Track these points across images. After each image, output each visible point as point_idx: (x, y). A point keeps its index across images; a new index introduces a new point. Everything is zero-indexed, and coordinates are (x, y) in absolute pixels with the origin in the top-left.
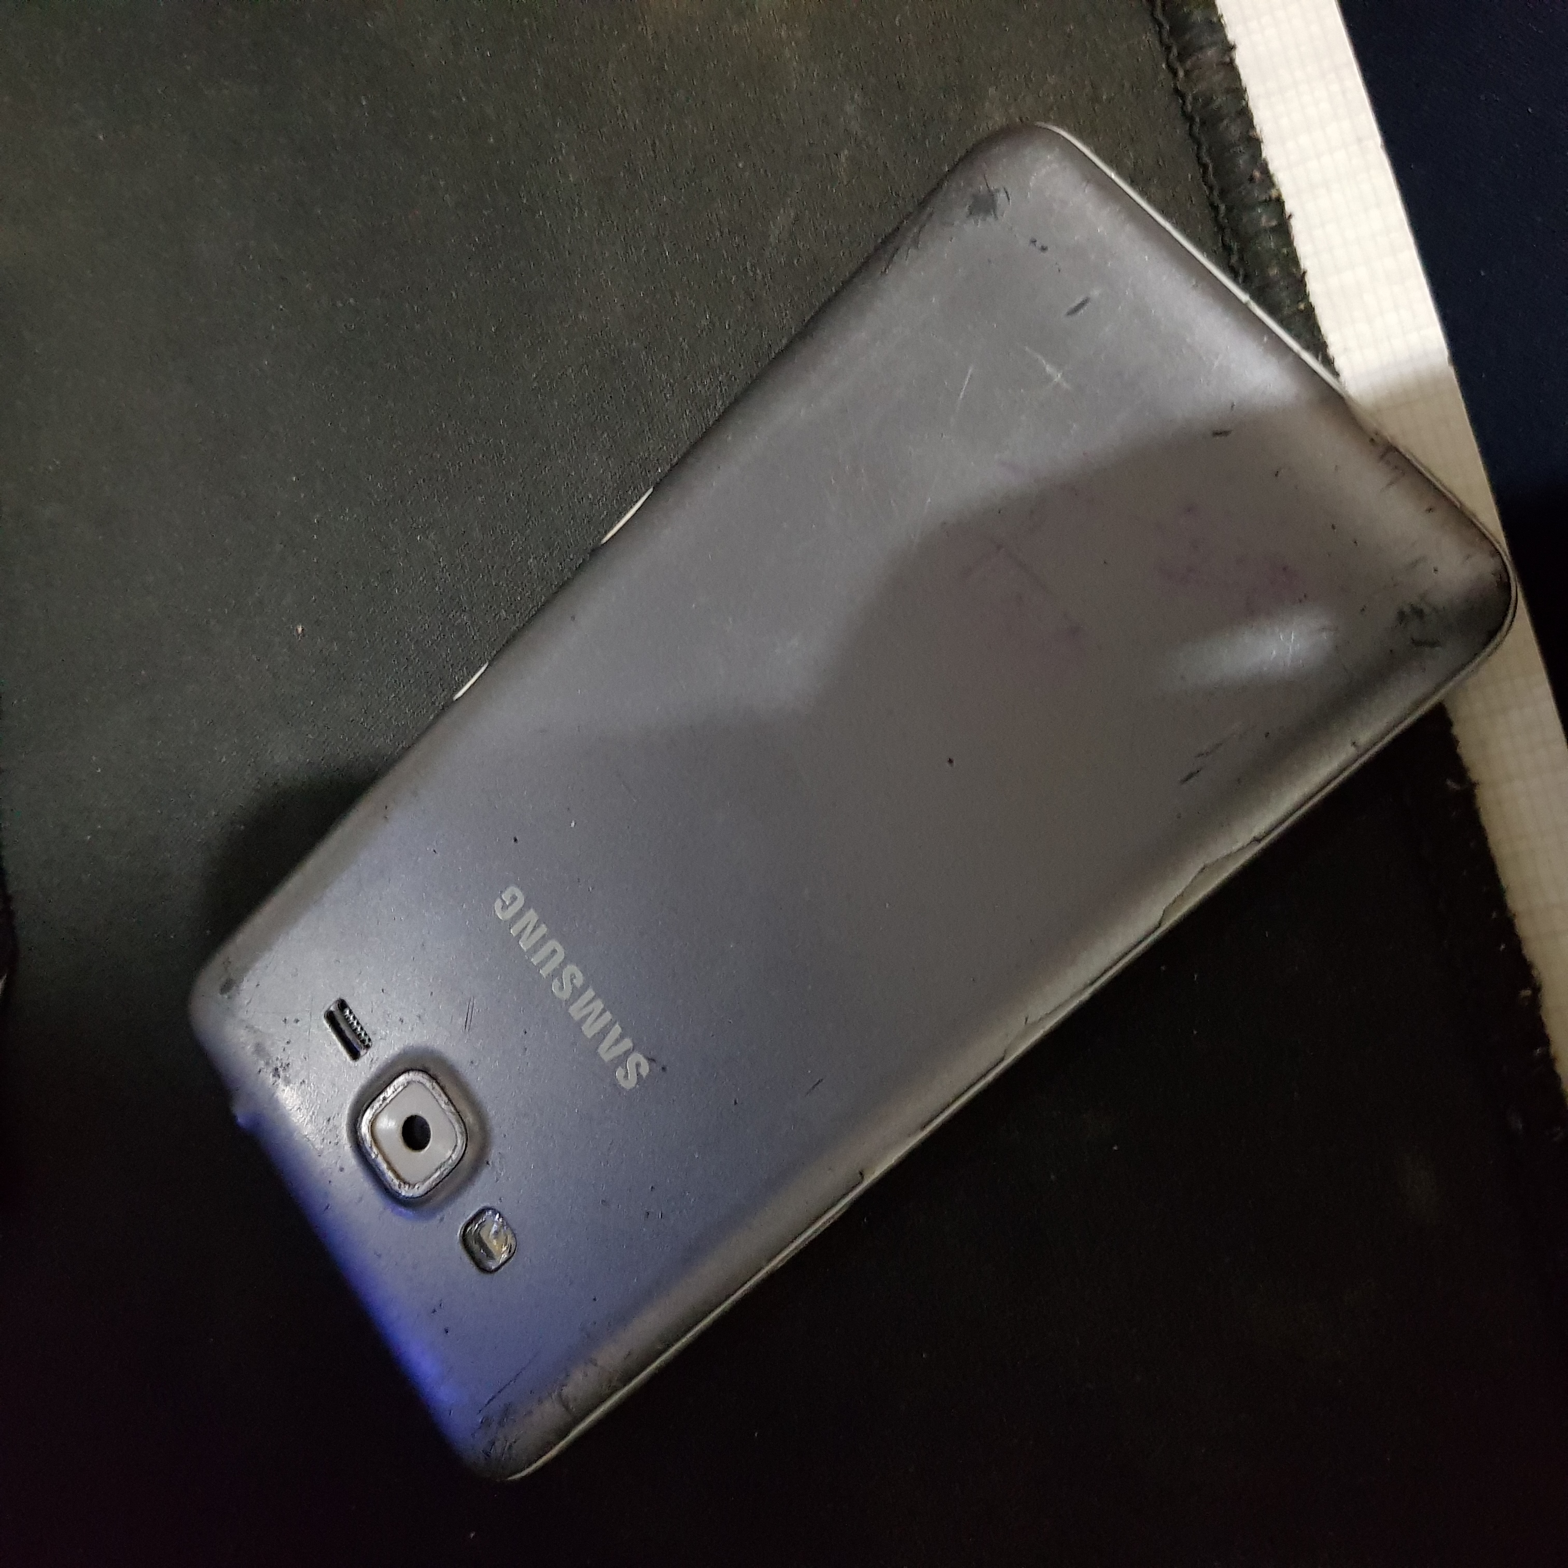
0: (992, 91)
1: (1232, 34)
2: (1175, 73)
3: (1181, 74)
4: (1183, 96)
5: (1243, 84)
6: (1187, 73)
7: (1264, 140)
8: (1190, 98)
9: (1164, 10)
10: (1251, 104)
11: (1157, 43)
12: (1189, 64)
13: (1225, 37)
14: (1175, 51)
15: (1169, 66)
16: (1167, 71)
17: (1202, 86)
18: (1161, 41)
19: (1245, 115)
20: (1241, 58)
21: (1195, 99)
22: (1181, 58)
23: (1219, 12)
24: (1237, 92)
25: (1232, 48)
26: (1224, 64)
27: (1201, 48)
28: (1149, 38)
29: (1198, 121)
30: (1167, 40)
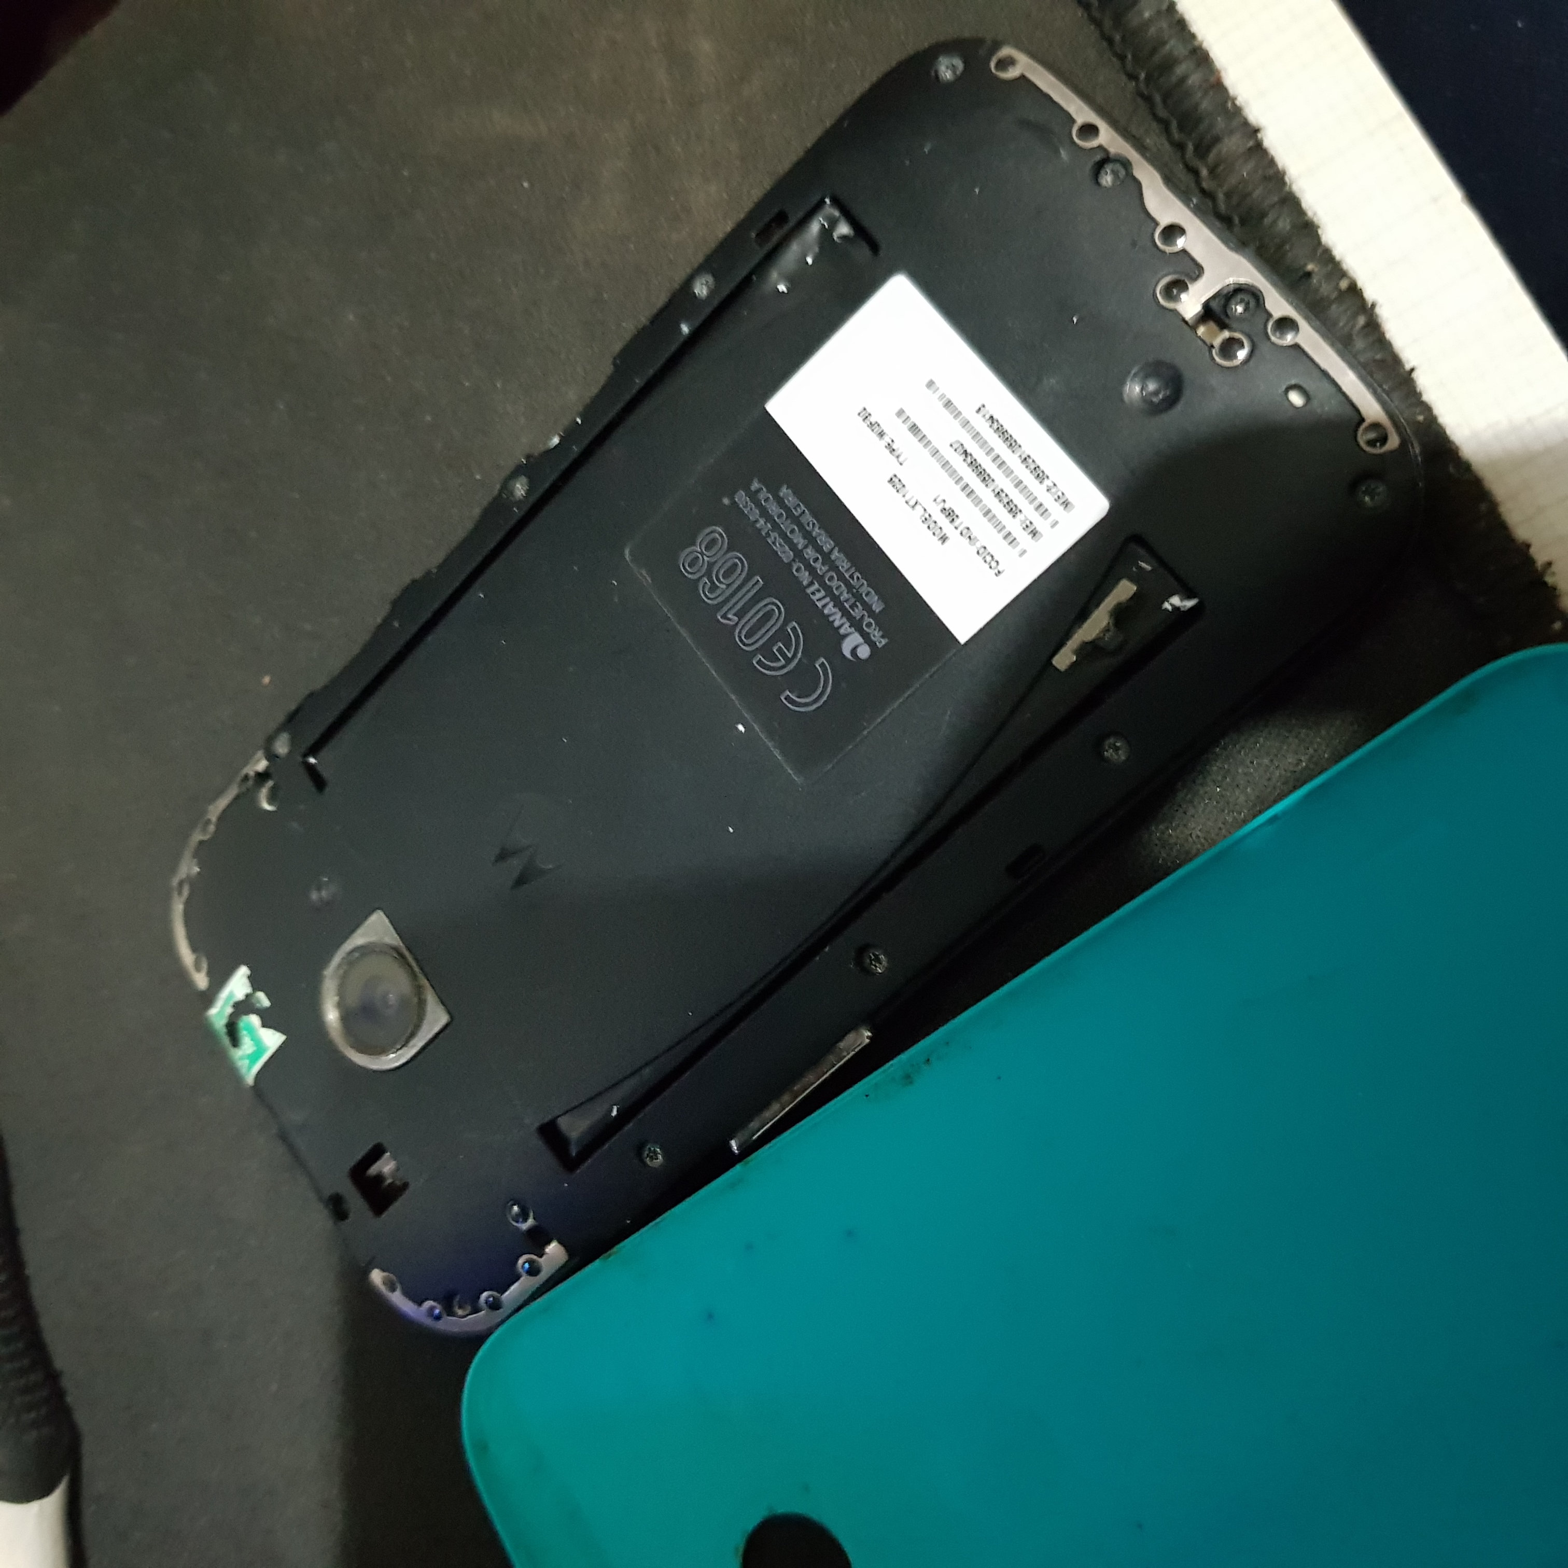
1: (1255, 113)
2: (1195, 173)
3: (1204, 172)
4: (1212, 197)
5: (1280, 166)
6: (1212, 171)
7: (1321, 226)
8: (1221, 196)
9: (1165, 105)
10: (1295, 188)
11: (1167, 146)
12: (1212, 157)
13: (1246, 118)
14: (1190, 147)
17: (1233, 180)
19: (1291, 202)
20: (1272, 140)
21: (1228, 195)
22: (1202, 150)
23: (1233, 95)
24: (1275, 176)
26: (1252, 150)
27: (1220, 139)
29: (1236, 220)
30: (1176, 135)
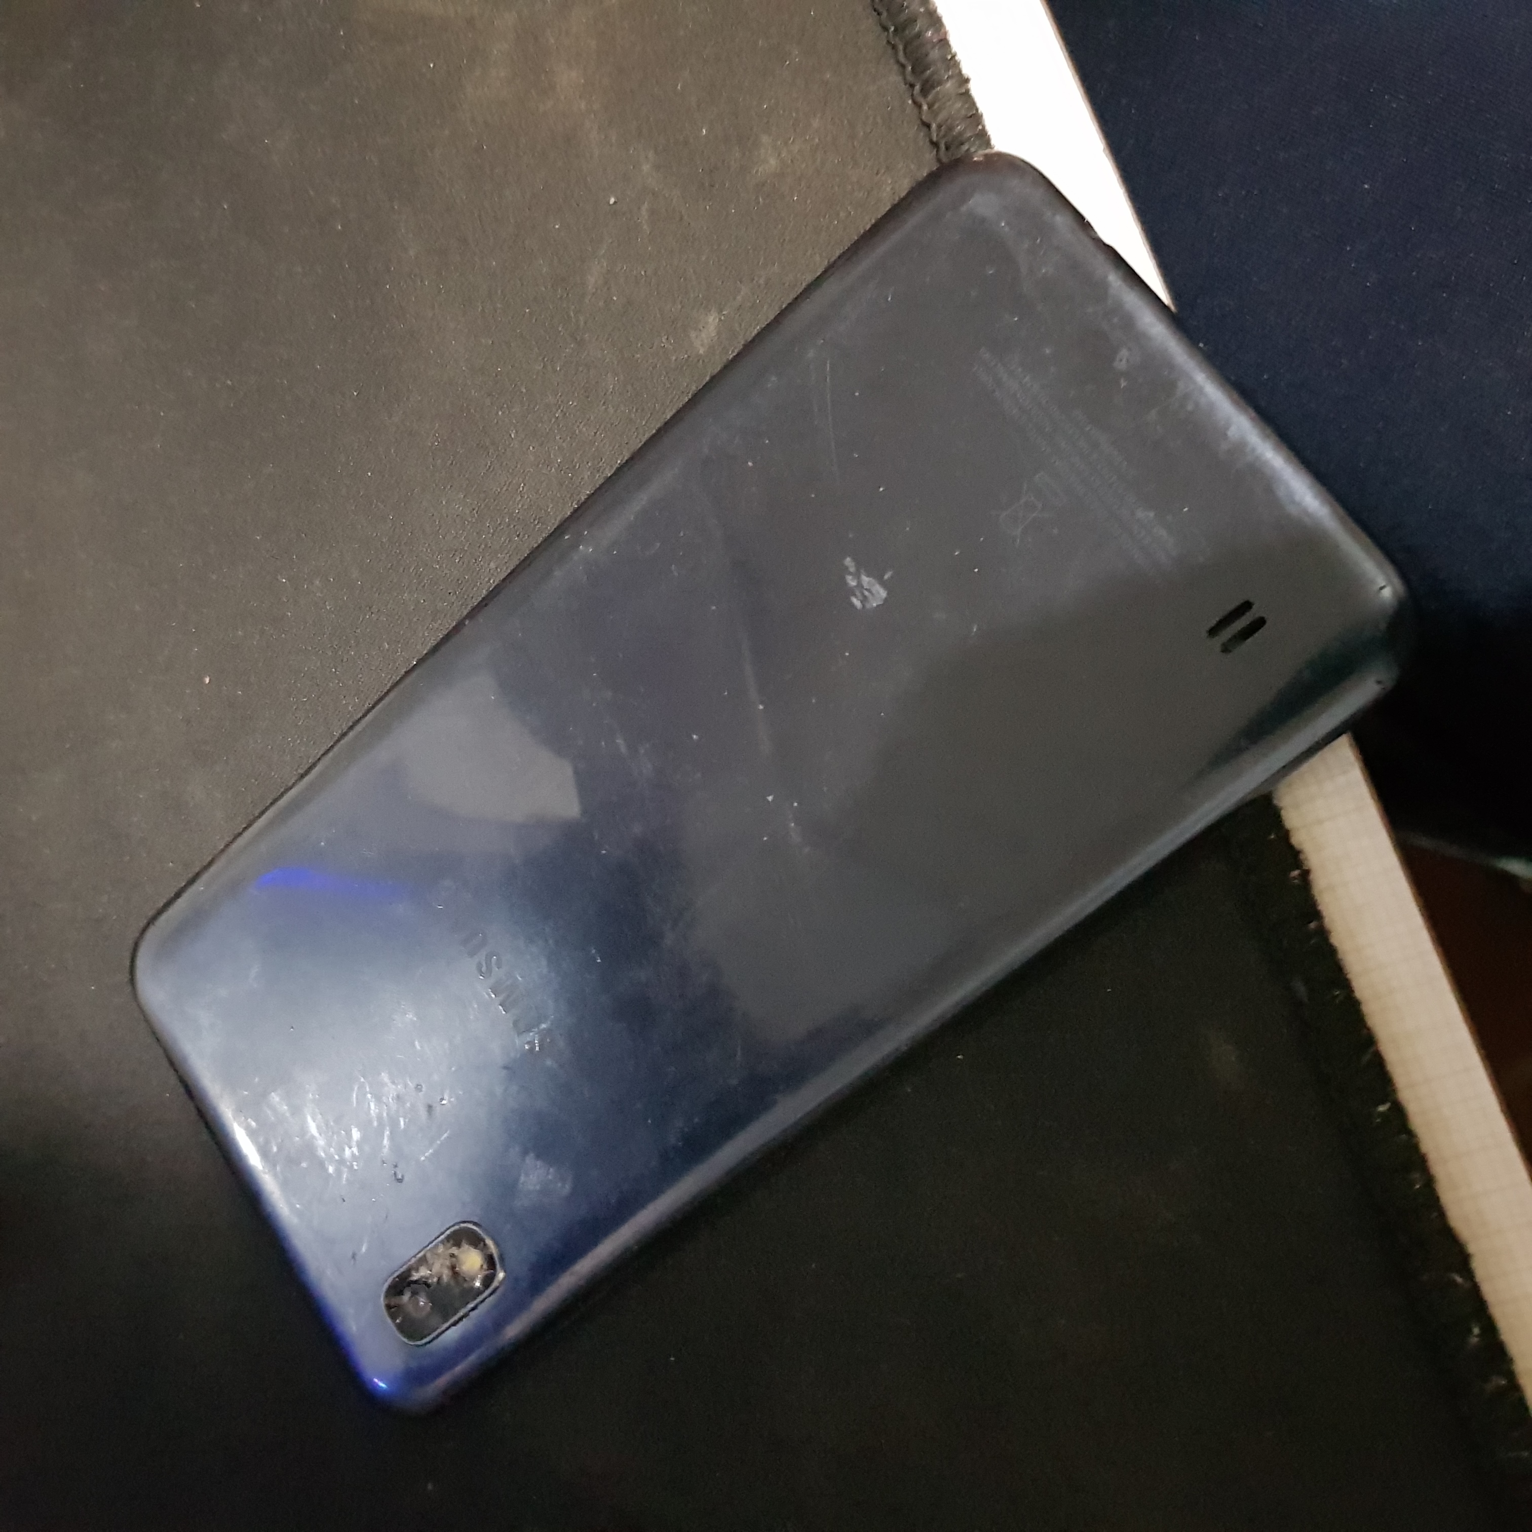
0: (765, 139)
1: (966, 70)
2: (919, 106)
3: (925, 107)
4: (928, 126)
6: (930, 106)
8: (934, 127)
9: (905, 53)
11: (902, 83)
12: (932, 95)
13: (960, 72)
14: (918, 88)
15: (914, 102)
16: (913, 105)
17: (944, 116)
18: (905, 79)
20: (975, 89)
21: (939, 127)
22: (925, 92)
23: (953, 51)
24: (975, 118)
25: (967, 81)
26: (962, 94)
27: (940, 83)
28: (894, 78)
29: (943, 146)
30: (910, 78)
